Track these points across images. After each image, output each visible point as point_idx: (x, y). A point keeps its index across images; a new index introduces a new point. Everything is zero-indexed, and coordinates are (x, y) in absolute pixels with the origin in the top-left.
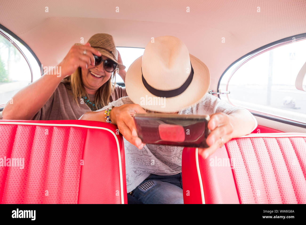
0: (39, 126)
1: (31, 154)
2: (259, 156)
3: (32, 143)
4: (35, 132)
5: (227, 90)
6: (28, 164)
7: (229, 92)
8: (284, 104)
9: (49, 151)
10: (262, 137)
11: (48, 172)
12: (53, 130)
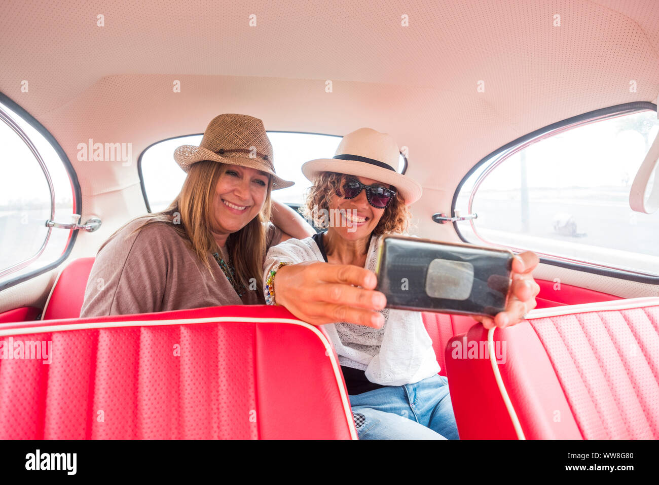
0: (146, 329)
1: (138, 394)
2: (599, 350)
3: (138, 367)
4: (140, 341)
5: (470, 212)
6: (136, 416)
7: (475, 216)
8: (555, 228)
9: (178, 383)
10: (596, 312)
11: (184, 431)
12: (180, 334)
